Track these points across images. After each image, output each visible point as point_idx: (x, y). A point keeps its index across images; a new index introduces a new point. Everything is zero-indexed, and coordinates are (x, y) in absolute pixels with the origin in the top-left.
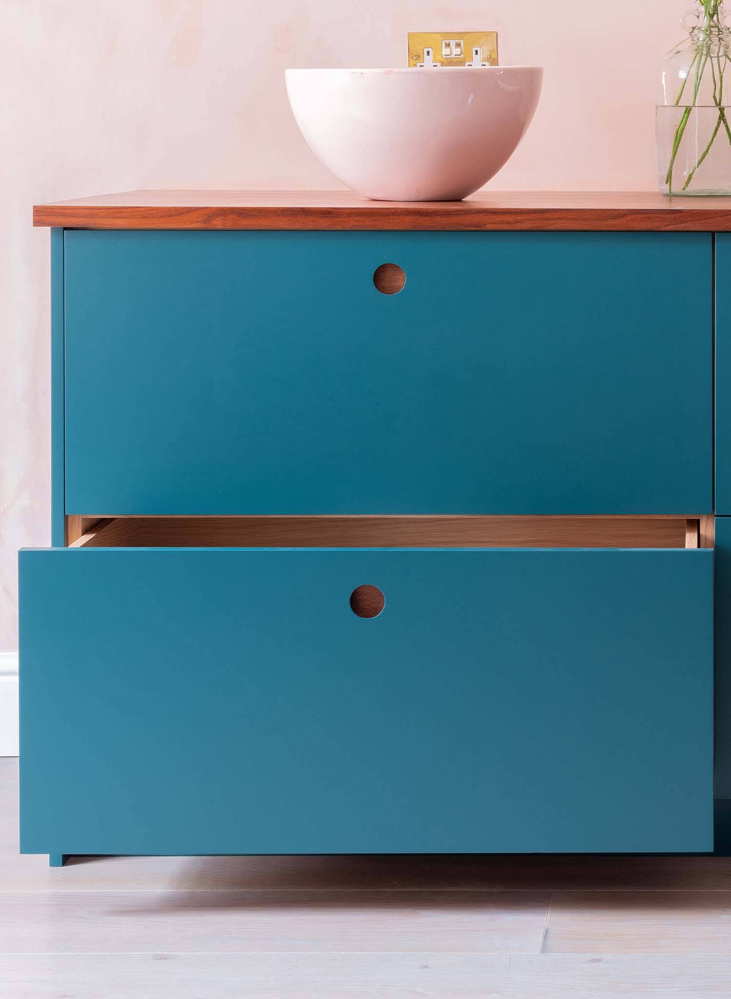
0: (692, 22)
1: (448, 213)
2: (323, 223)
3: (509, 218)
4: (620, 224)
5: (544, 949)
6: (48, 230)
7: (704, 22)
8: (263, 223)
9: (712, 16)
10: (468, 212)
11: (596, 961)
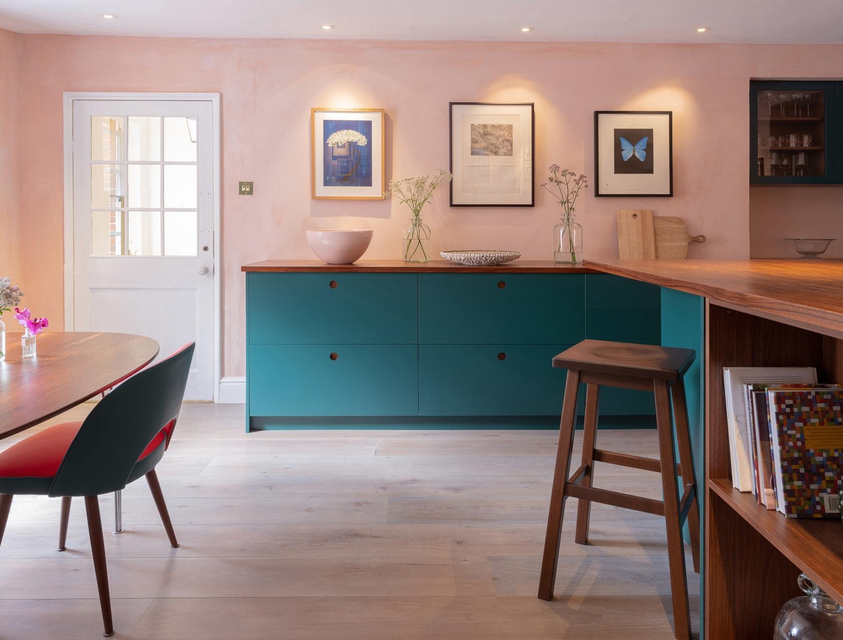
0: (412, 217)
1: (349, 268)
2: (316, 271)
3: (365, 269)
4: (393, 271)
5: (375, 455)
6: (245, 272)
7: (415, 218)
8: (302, 271)
9: (417, 216)
10: (354, 268)
11: (389, 458)
